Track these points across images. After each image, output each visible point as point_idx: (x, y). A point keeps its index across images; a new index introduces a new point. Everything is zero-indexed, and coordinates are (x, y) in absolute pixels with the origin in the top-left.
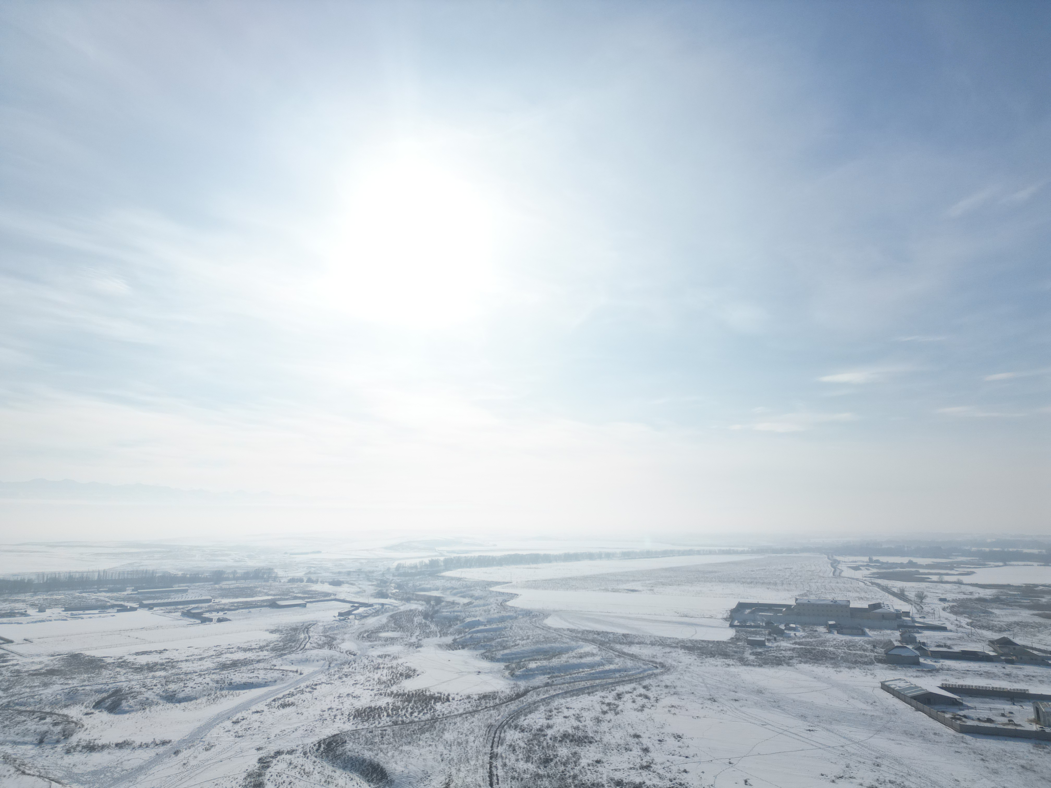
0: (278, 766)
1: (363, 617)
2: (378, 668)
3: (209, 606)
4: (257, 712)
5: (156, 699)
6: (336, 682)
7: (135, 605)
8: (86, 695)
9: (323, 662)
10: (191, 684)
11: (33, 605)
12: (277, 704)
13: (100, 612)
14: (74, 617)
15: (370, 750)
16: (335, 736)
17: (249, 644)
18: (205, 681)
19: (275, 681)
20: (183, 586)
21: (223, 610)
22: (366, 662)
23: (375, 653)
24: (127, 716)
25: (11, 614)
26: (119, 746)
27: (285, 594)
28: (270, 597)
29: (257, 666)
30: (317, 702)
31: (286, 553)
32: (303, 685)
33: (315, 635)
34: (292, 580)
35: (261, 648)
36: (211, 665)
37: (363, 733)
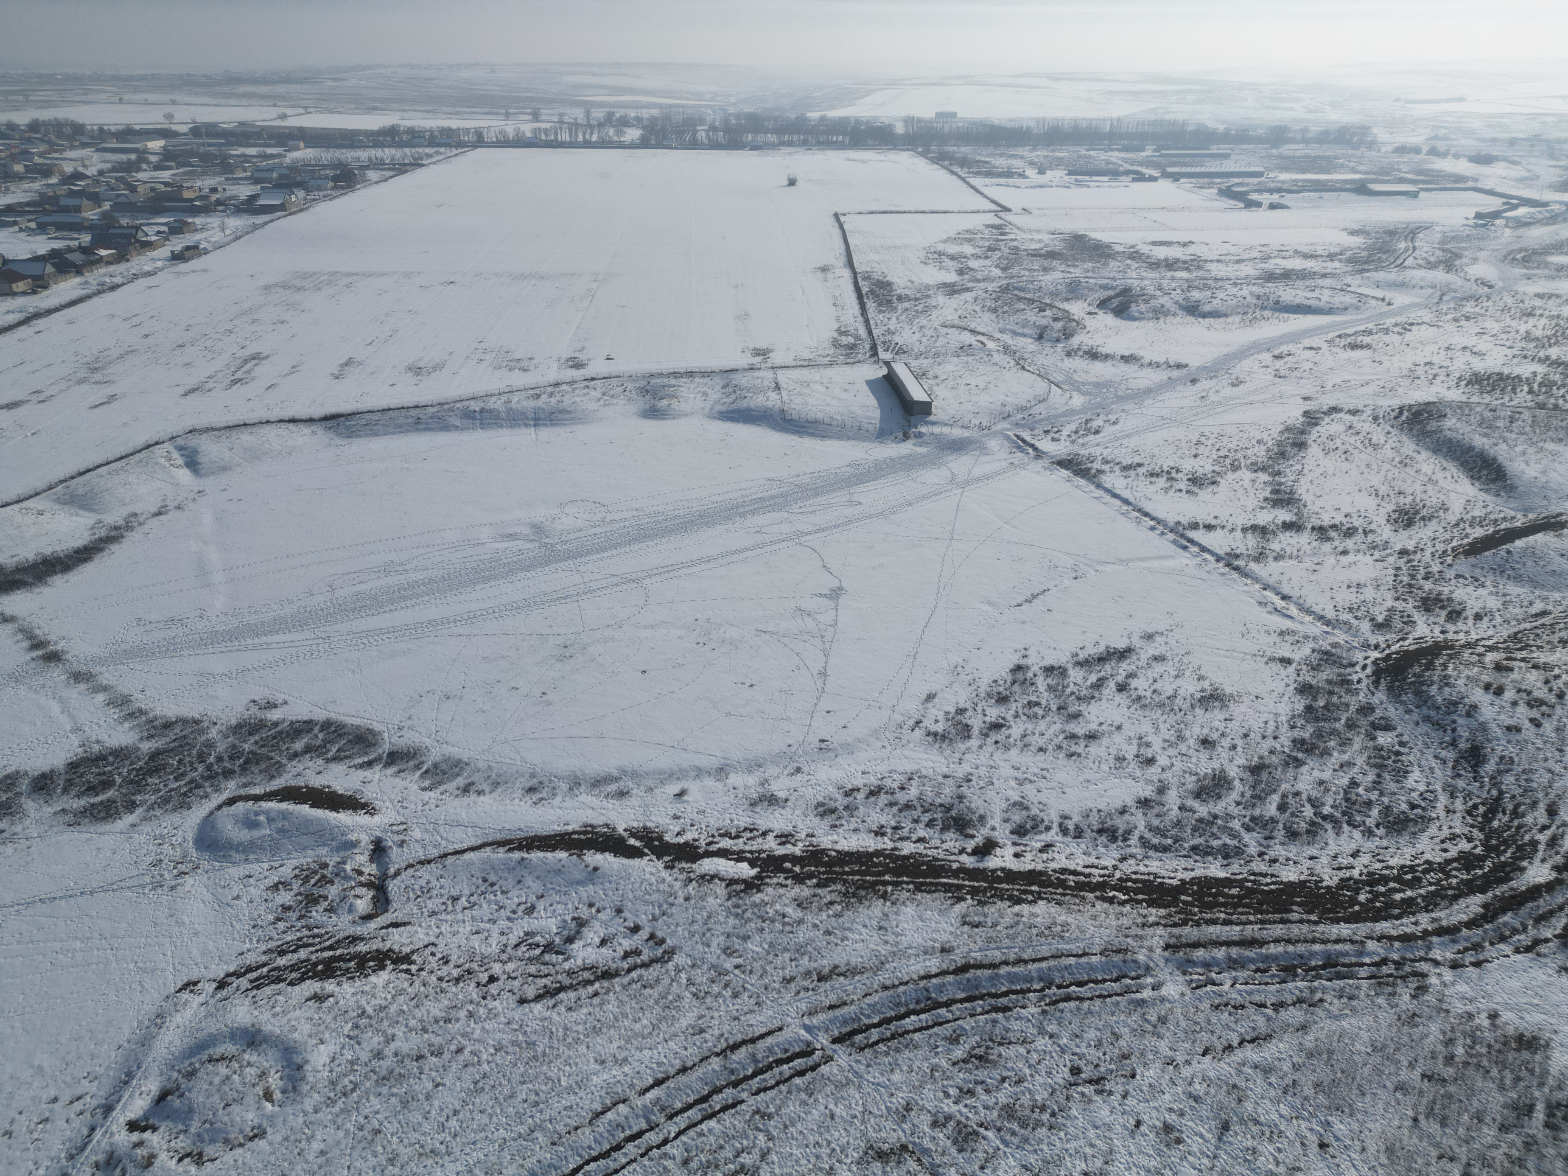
0: (1330, 427)
1: (1521, 224)
2: (1531, 314)
3: (1260, 183)
4: (1311, 348)
5: (1174, 308)
6: (1447, 326)
7: (1155, 173)
8: (1090, 289)
9: (1430, 291)
10: (1221, 295)
11: (1032, 163)
12: (1343, 342)
13: (1111, 180)
14: (1079, 184)
15: (1486, 435)
16: (1429, 403)
17: (1312, 248)
18: (1240, 293)
19: (1346, 309)
20: (1224, 149)
21: (1279, 190)
22: (1509, 301)
23: (1532, 288)
24: (1136, 324)
25: (1008, 174)
26: (1127, 359)
27: (1385, 172)
28: (1357, 176)
29: (1321, 282)
30: (1407, 350)
31: (1397, 100)
32: (1389, 322)
33: (1425, 246)
34: (1401, 150)
35: (1331, 257)
36: (1253, 272)
37: (1478, 409)
